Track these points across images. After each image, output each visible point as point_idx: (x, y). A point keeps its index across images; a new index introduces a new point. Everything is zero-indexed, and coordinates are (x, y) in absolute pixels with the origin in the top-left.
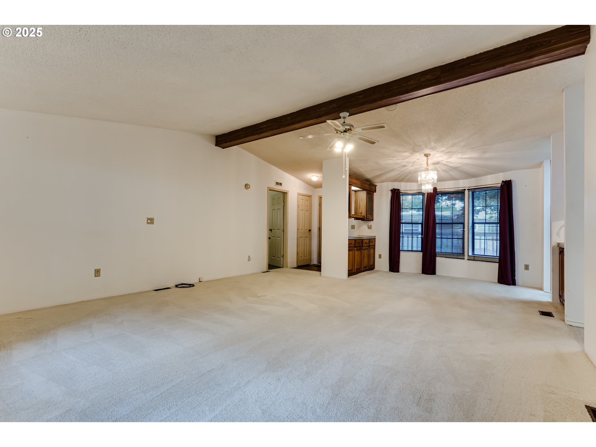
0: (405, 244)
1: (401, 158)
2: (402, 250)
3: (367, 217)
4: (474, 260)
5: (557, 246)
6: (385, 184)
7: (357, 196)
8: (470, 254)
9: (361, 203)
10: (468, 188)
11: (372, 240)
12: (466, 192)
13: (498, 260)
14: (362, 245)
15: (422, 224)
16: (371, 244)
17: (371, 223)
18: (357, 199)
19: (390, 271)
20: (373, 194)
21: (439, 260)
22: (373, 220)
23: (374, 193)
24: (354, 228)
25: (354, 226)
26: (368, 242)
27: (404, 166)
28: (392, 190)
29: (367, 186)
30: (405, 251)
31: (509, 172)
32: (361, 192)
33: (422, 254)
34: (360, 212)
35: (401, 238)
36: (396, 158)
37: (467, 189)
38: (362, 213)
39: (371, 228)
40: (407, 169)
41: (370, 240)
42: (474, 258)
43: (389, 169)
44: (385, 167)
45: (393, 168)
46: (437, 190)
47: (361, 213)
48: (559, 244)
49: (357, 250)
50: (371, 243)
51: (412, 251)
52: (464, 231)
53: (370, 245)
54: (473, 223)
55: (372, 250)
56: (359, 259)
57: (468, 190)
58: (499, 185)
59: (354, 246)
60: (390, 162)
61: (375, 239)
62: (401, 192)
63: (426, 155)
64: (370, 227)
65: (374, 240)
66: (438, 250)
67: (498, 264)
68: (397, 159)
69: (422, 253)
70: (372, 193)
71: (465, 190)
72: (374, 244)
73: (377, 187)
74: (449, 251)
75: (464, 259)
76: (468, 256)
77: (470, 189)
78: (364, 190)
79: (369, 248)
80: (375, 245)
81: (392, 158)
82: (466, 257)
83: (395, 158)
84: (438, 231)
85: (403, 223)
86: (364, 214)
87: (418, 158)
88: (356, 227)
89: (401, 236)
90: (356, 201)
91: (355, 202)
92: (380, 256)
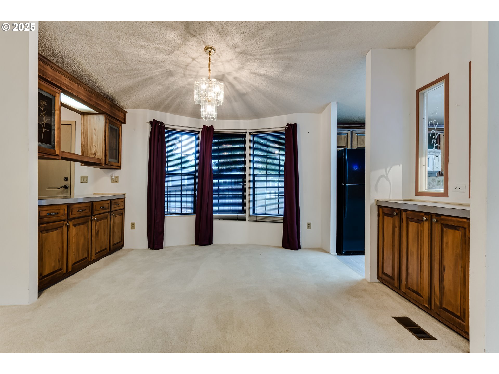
0: (172, 204)
1: (163, 46)
2: (167, 214)
3: (107, 162)
4: (256, 221)
5: (375, 204)
6: (140, 112)
7: (87, 122)
8: (251, 214)
9: (94, 137)
10: (250, 131)
11: (116, 201)
12: (248, 135)
13: (282, 220)
14: (92, 212)
15: (194, 175)
16: (115, 208)
17: (117, 173)
18: (87, 129)
19: (148, 248)
20: (121, 125)
21: (216, 223)
22: (120, 168)
23: (123, 124)
24: (86, 182)
25: (87, 177)
26: (107, 206)
27: (170, 74)
28: (151, 123)
29: (106, 107)
30: (171, 214)
31: (293, 114)
32: (95, 116)
33: (195, 217)
34: (93, 153)
35: (166, 196)
36: (154, 45)
37: (248, 133)
38: (97, 154)
39: (117, 182)
40: (174, 82)
41: (113, 202)
42: (256, 219)
43: (144, 78)
44: (136, 70)
45: (149, 76)
46: (215, 131)
47: (95, 154)
48: (377, 201)
49: (75, 225)
50: (115, 206)
51: (181, 214)
52: (244, 186)
53: (113, 209)
54: (254, 176)
55: (117, 219)
56: (82, 241)
57: (250, 133)
58: (284, 129)
59: (65, 218)
60: (144, 54)
61: (124, 198)
62: (166, 128)
63: (208, 50)
64: (115, 180)
65: (123, 200)
66: (215, 210)
67: (282, 224)
68: (158, 49)
69: (195, 215)
70: (119, 123)
71: (246, 133)
72: (123, 207)
73: (127, 115)
74: (227, 210)
75: (245, 220)
76: (250, 216)
77: (251, 133)
78: (100, 112)
79: (111, 215)
80: (124, 209)
81: (146, 44)
82: (247, 218)
83: (152, 43)
84: (215, 185)
85: (169, 174)
86: (100, 155)
87: (194, 57)
88: (89, 181)
89: (166, 192)
90: (85, 132)
91: (83, 134)
92: (133, 226)
